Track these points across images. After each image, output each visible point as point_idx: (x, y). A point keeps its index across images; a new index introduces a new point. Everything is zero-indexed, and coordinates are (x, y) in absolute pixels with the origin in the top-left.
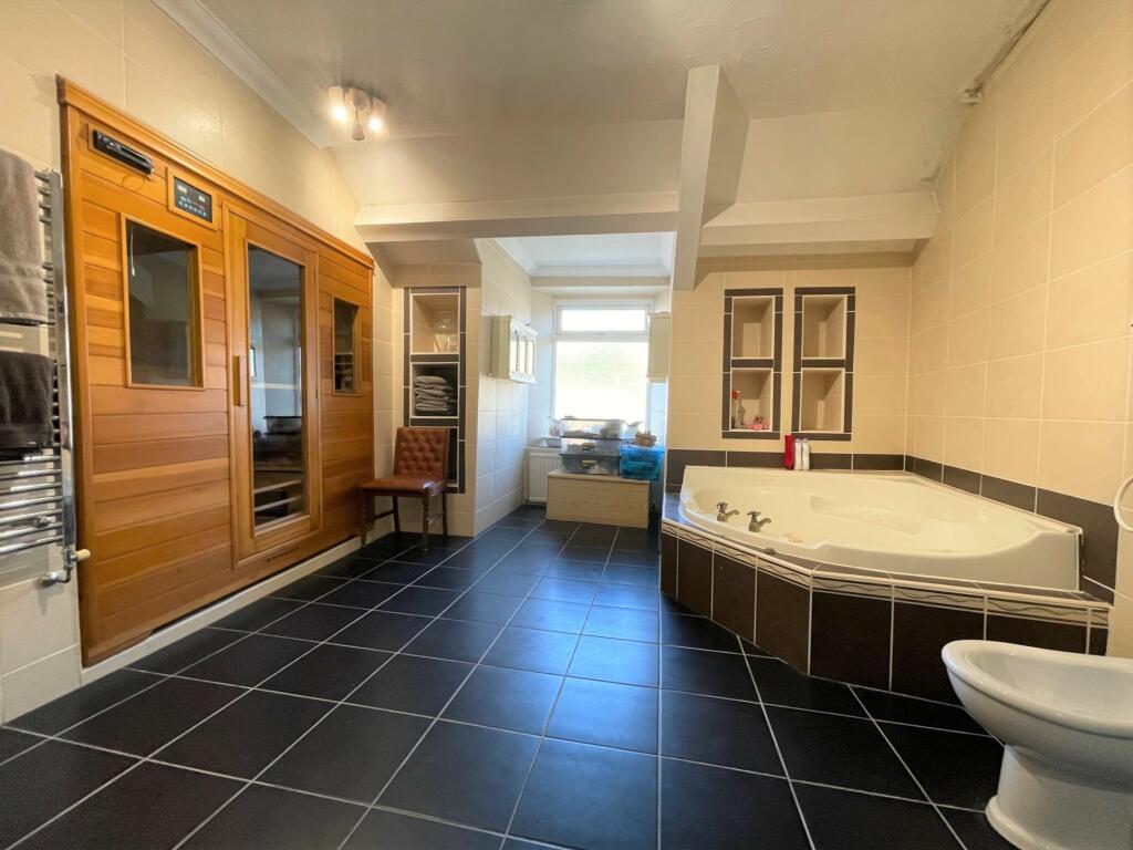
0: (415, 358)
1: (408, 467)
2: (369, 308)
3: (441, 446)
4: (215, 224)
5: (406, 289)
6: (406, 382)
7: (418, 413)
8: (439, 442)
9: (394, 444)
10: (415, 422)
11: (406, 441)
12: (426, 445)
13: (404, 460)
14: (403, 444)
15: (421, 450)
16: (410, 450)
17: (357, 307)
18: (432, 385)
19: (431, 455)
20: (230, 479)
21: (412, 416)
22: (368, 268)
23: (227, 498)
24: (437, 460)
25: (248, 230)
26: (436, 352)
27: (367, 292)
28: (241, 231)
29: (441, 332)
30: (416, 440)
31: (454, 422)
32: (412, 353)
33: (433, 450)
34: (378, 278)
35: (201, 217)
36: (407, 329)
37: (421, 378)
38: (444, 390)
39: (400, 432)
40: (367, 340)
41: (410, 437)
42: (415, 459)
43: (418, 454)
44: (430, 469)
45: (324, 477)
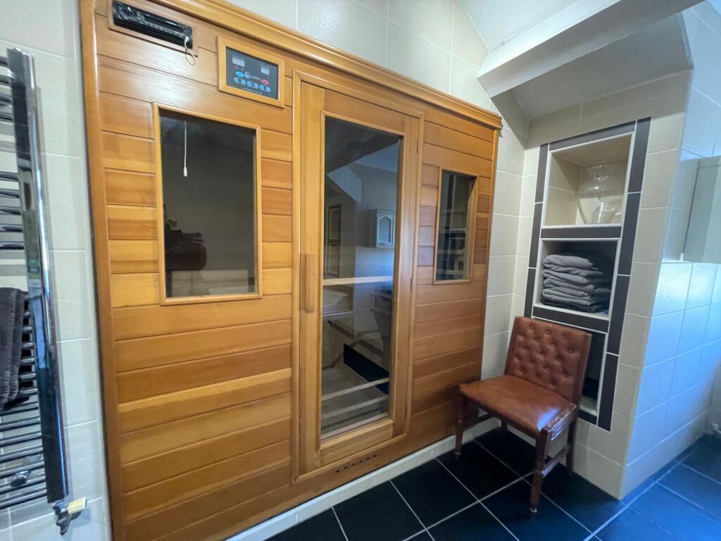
0: (548, 233)
1: (523, 369)
2: (491, 178)
3: (574, 356)
4: (281, 100)
5: (544, 146)
6: (533, 262)
7: (545, 301)
8: (572, 348)
9: (510, 331)
10: (539, 312)
11: (523, 334)
12: (552, 348)
13: (519, 357)
14: (520, 338)
15: (543, 352)
16: (527, 347)
17: (474, 178)
18: (568, 268)
19: (557, 363)
20: (292, 391)
21: (536, 304)
22: (493, 128)
23: (288, 411)
24: (565, 372)
25: (326, 100)
26: (579, 224)
27: (490, 159)
28: (317, 103)
29: (591, 195)
30: (538, 338)
31: (602, 325)
32: (543, 226)
33: (560, 357)
34: (507, 139)
35: (265, 94)
36: (539, 196)
37: (552, 258)
38: (587, 277)
39: (517, 321)
40: (483, 215)
41: (530, 331)
42: (533, 361)
43: (540, 357)
44: (554, 381)
45: (414, 377)
